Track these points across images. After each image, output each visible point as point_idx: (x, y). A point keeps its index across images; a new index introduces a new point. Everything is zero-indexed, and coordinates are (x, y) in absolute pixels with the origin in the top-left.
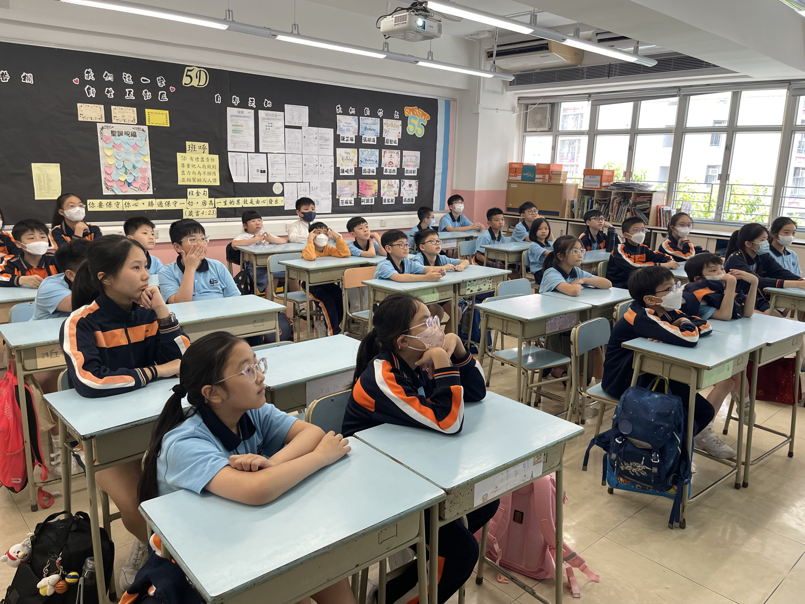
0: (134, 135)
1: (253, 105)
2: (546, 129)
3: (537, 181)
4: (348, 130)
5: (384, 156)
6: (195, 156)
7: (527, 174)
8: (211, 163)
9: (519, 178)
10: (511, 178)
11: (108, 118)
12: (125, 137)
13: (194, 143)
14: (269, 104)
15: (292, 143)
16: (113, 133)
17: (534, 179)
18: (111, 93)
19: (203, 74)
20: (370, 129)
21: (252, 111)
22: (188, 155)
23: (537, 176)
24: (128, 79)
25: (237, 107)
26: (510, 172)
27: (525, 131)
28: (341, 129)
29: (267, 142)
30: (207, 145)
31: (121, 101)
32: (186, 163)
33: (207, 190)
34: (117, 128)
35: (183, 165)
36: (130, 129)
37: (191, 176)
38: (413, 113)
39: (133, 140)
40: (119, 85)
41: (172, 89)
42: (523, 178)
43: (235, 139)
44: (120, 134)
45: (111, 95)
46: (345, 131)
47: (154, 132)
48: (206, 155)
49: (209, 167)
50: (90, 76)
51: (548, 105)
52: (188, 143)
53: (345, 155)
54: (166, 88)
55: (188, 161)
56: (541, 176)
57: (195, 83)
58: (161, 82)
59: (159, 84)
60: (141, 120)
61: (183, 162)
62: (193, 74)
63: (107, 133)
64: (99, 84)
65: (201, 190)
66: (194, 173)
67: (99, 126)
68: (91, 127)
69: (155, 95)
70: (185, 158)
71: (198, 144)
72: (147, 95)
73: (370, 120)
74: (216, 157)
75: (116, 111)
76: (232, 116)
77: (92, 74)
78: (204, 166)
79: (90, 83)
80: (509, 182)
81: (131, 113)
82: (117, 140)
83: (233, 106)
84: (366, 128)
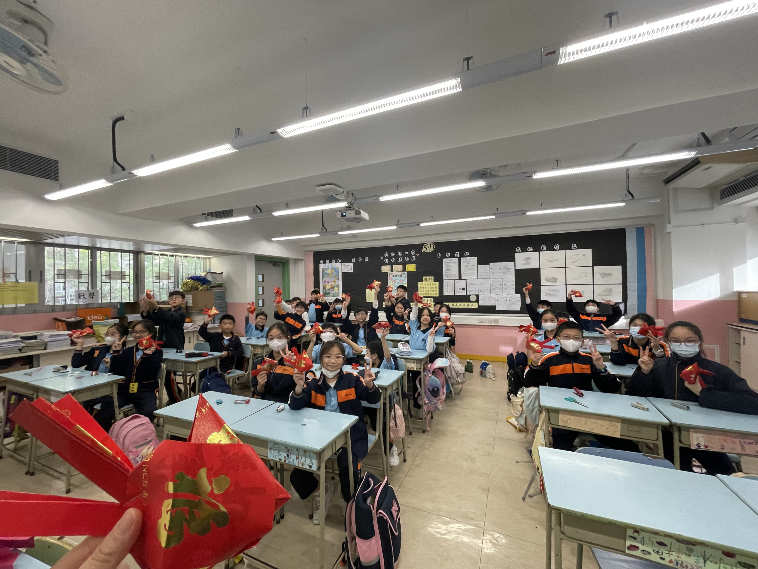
0: (401, 276)
1: (458, 256)
6: (427, 283)
8: (434, 286)
11: (392, 270)
12: (397, 277)
13: (426, 277)
14: (468, 254)
15: (482, 273)
16: (393, 276)
18: (393, 260)
19: (432, 246)
21: (458, 259)
22: (423, 283)
24: (400, 254)
25: (449, 258)
29: (466, 273)
30: (433, 277)
31: (397, 263)
32: (422, 286)
33: (432, 299)
34: (395, 274)
35: (421, 287)
36: (399, 274)
37: (425, 292)
39: (400, 278)
40: (397, 257)
41: (418, 255)
43: (447, 274)
44: (396, 276)
45: (393, 261)
47: (409, 274)
48: (433, 282)
49: (433, 288)
50: (386, 255)
52: (424, 277)
54: (415, 255)
55: (423, 285)
57: (428, 251)
58: (413, 253)
59: (412, 254)
60: (404, 270)
61: (421, 286)
62: (427, 247)
63: (391, 276)
64: (390, 258)
65: (429, 299)
66: (426, 291)
67: (388, 274)
68: (386, 274)
69: (410, 259)
70: (422, 284)
71: (428, 277)
72: (407, 259)
74: (437, 283)
75: (395, 267)
76: (446, 263)
77: (387, 254)
78: (431, 288)
79: (387, 258)
80: (739, 292)
81: (400, 267)
82: (394, 279)
83: (447, 258)
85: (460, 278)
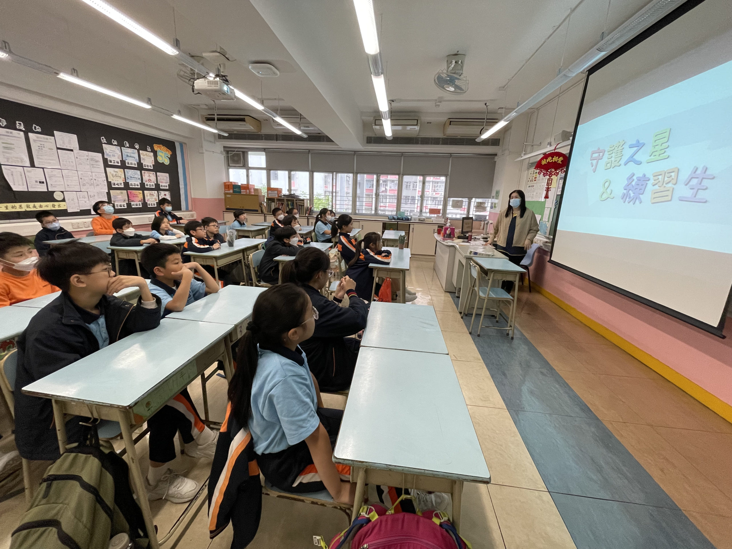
1: (22, 128)
2: (242, 165)
3: (242, 193)
4: (114, 156)
5: (144, 176)
7: (236, 190)
9: (231, 191)
10: (226, 192)
14: (39, 129)
15: (66, 161)
17: (240, 192)
20: (131, 157)
21: (22, 133)
23: (242, 191)
25: (5, 128)
26: (225, 188)
27: (229, 166)
28: (107, 155)
29: (42, 159)
38: (160, 149)
42: (234, 192)
43: (7, 155)
46: (112, 156)
51: (241, 153)
53: (114, 173)
56: (245, 191)
73: (130, 150)
80: (226, 194)
84: (127, 156)
85: (33, 165)
